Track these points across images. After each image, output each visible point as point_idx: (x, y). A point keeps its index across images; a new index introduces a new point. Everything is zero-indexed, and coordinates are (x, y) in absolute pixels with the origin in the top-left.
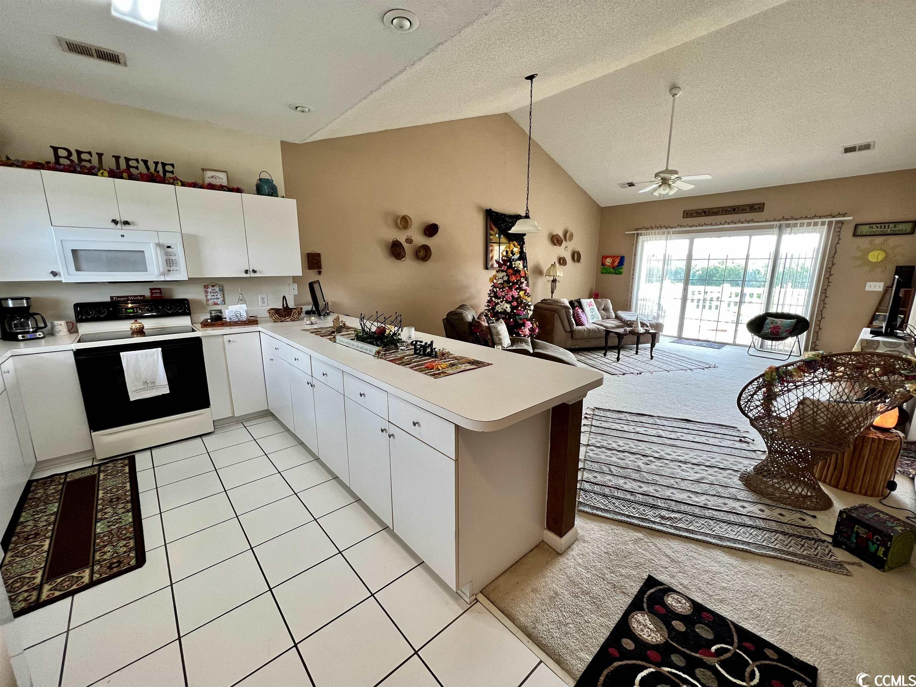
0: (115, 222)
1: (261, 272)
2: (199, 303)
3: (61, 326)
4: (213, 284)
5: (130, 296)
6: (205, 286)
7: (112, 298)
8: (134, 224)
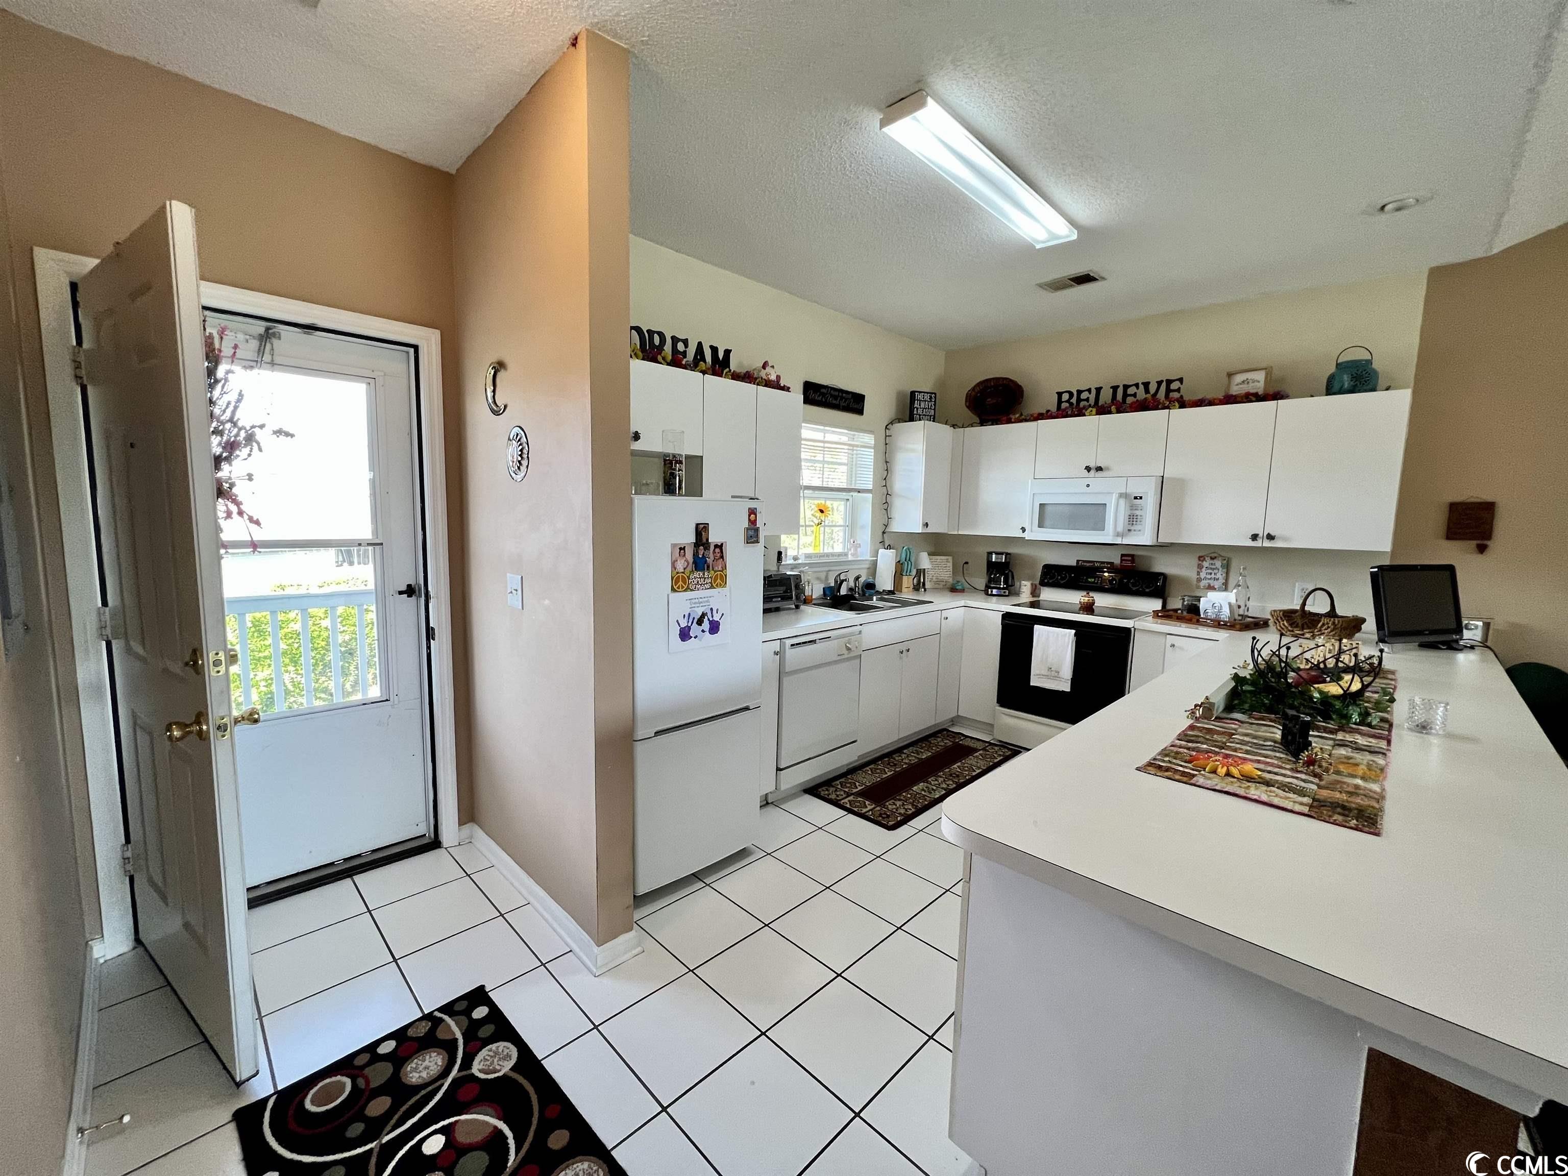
0: (1088, 469)
1: (1285, 539)
2: (1183, 581)
3: (1026, 587)
4: (1213, 555)
5: (1097, 562)
6: (1200, 557)
7: (1078, 561)
8: (1108, 469)
